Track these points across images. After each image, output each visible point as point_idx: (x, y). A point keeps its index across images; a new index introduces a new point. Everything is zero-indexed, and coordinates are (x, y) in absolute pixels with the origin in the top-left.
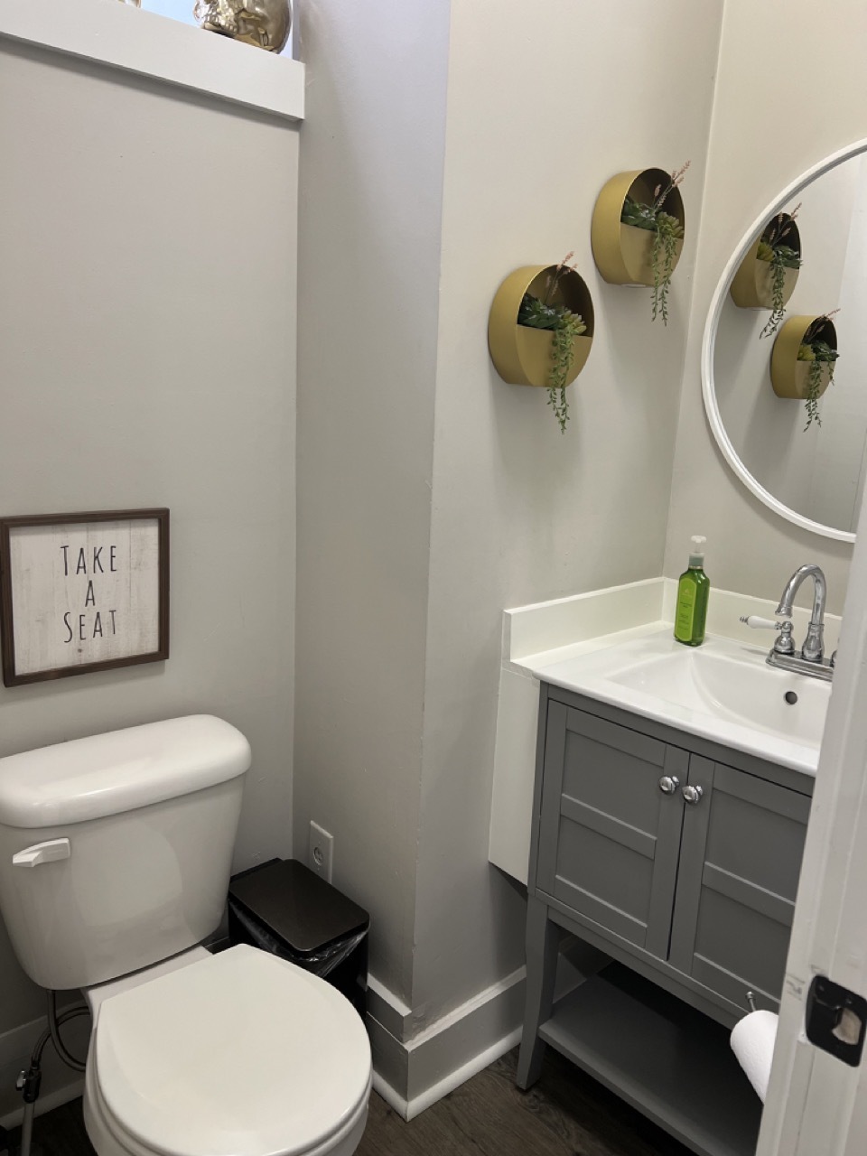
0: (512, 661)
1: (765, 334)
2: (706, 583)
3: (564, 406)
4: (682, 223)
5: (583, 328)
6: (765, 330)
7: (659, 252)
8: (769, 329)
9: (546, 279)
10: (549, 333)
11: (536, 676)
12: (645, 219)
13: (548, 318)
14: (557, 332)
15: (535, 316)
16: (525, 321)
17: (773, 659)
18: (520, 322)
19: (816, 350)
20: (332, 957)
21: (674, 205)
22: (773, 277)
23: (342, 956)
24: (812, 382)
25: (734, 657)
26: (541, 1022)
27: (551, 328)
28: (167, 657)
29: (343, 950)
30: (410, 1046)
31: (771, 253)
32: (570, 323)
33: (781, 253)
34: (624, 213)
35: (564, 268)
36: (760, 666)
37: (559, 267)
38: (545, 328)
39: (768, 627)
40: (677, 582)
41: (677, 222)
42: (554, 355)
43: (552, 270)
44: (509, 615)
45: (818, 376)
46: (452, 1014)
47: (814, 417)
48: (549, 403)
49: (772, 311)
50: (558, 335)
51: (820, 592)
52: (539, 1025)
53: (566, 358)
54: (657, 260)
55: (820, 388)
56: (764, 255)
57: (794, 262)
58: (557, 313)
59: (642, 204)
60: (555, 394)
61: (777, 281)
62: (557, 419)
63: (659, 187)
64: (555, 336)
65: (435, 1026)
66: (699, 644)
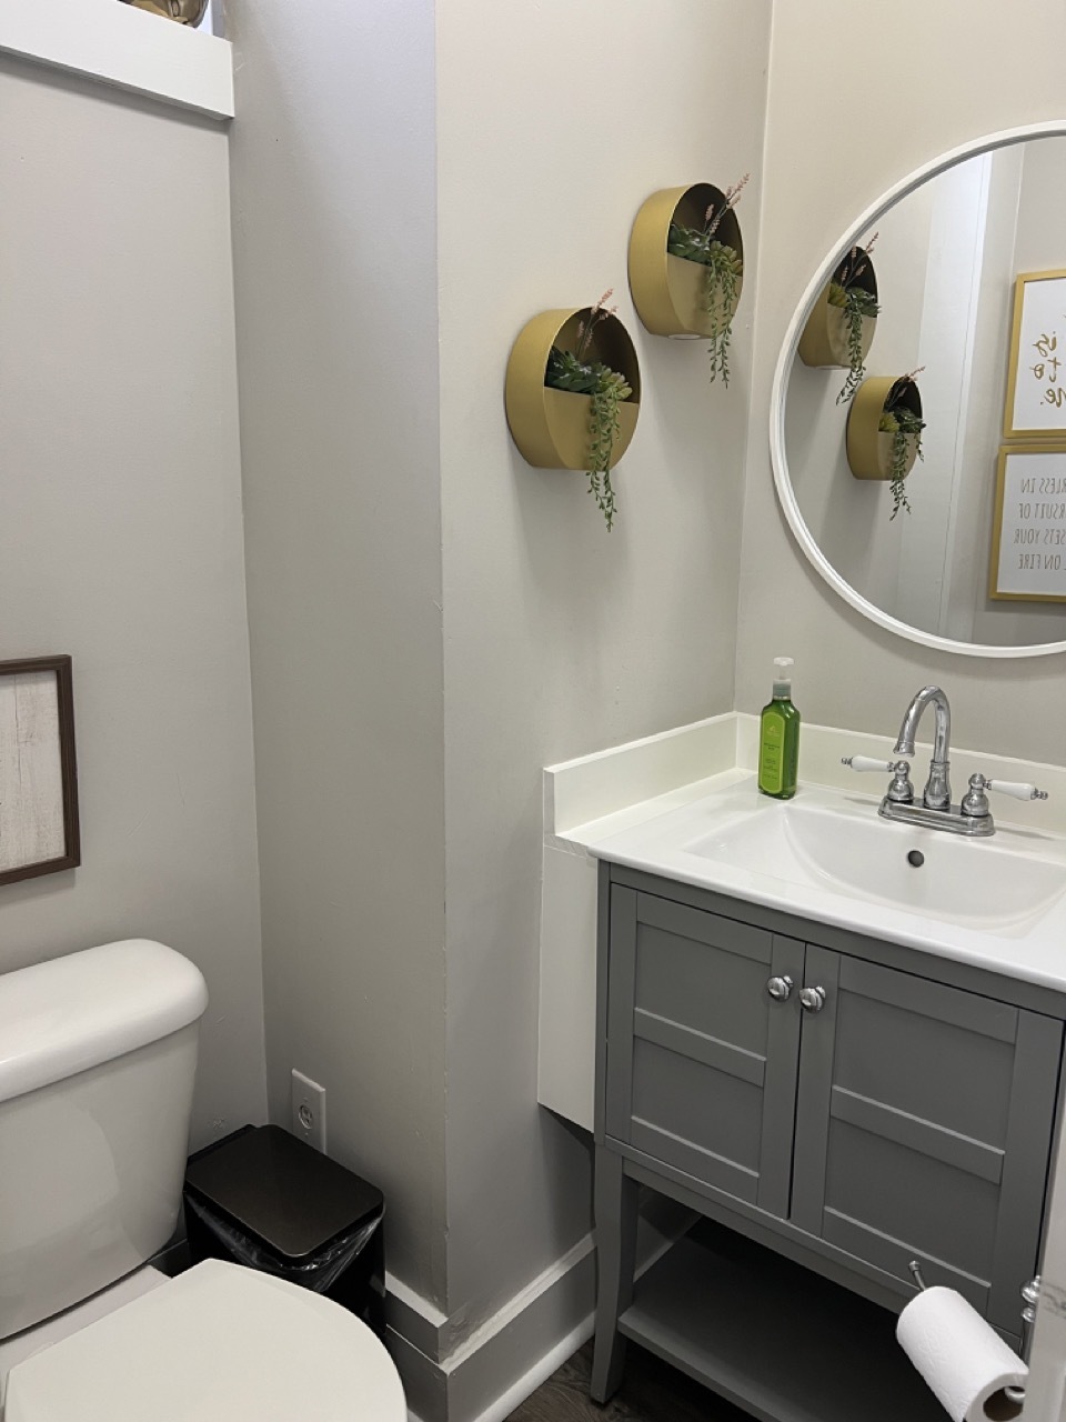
0: (558, 835)
1: (842, 399)
2: (796, 717)
3: (609, 494)
4: (740, 255)
5: (629, 391)
6: (842, 393)
7: (715, 293)
8: (847, 391)
9: (577, 327)
10: (586, 397)
11: (592, 854)
12: (697, 249)
13: (585, 377)
14: (596, 396)
15: (567, 375)
16: (555, 382)
17: (887, 810)
18: (547, 384)
19: (899, 419)
20: (336, 1260)
21: (729, 232)
22: (849, 327)
23: (350, 1256)
24: (897, 459)
25: (838, 811)
26: (621, 1311)
27: (588, 393)
28: (77, 862)
29: (351, 1247)
30: (448, 1366)
31: (844, 296)
32: (612, 384)
33: (854, 297)
34: (670, 241)
35: (602, 311)
36: (871, 819)
37: (594, 310)
38: (581, 392)
39: (880, 769)
40: (759, 718)
41: (734, 254)
42: (594, 427)
43: (584, 314)
44: (551, 775)
45: (904, 450)
46: (500, 1313)
47: (901, 502)
48: (590, 491)
49: (849, 370)
50: (597, 401)
51: (943, 722)
52: (619, 1314)
53: (609, 431)
54: (713, 303)
55: (906, 465)
56: (837, 298)
57: (871, 309)
58: (594, 371)
59: (691, 231)
60: (597, 479)
61: (854, 331)
62: (603, 512)
63: (712, 207)
64: (593, 402)
65: (479, 1333)
66: (791, 796)
